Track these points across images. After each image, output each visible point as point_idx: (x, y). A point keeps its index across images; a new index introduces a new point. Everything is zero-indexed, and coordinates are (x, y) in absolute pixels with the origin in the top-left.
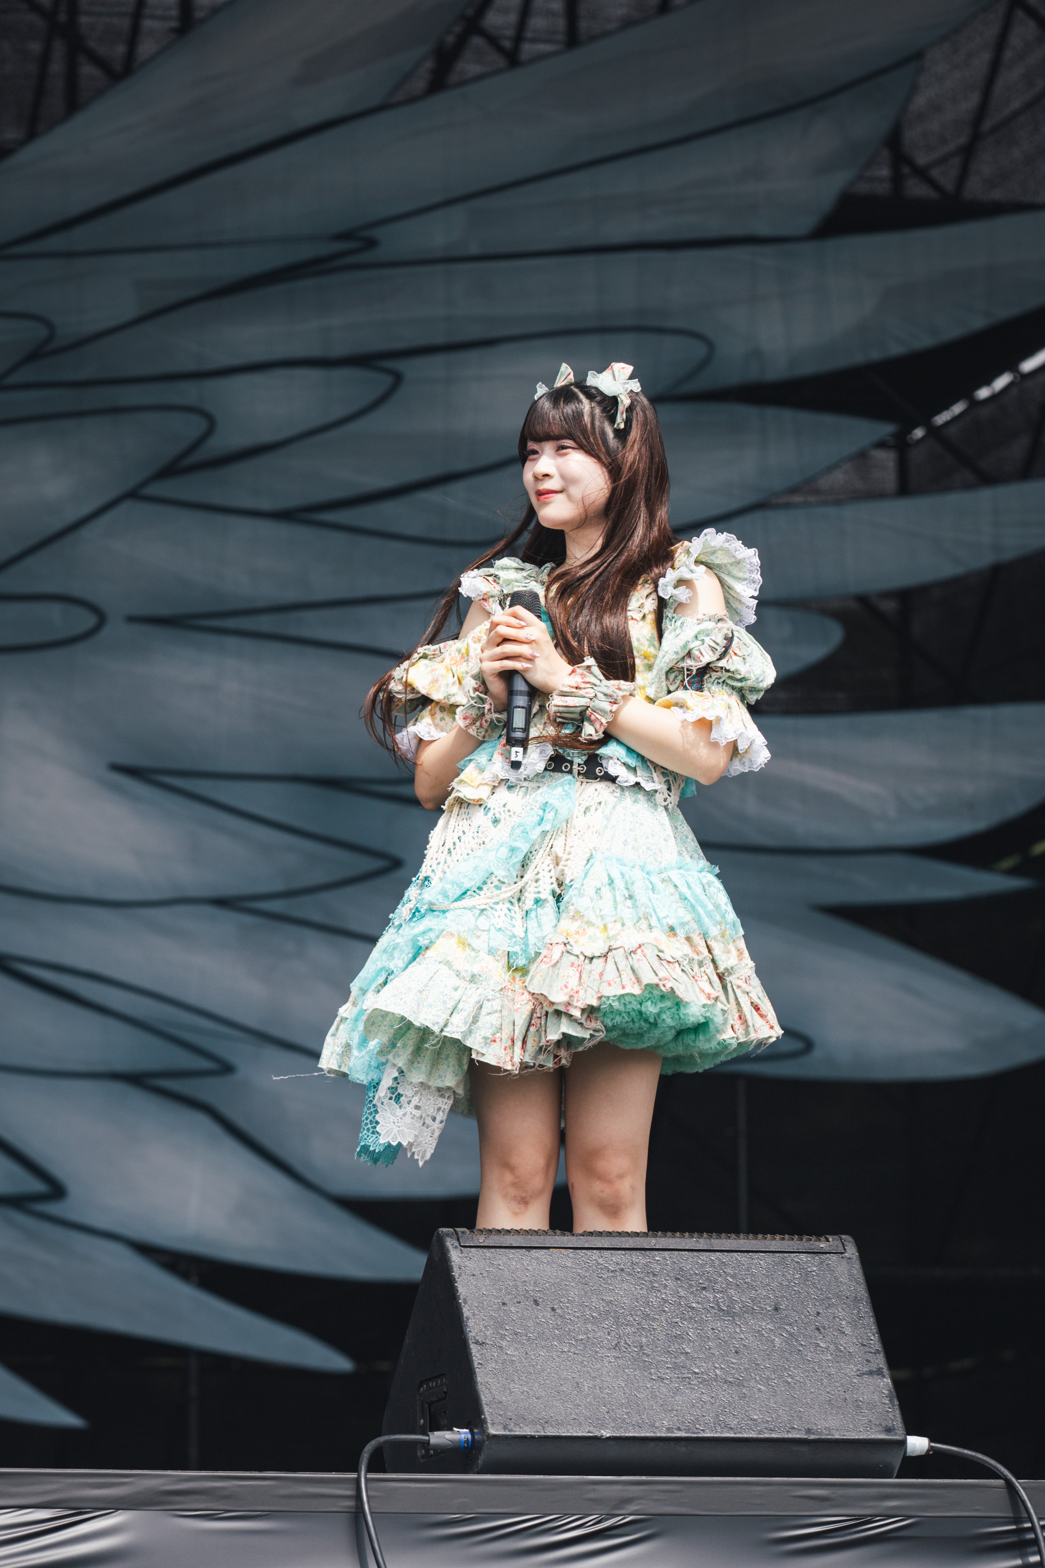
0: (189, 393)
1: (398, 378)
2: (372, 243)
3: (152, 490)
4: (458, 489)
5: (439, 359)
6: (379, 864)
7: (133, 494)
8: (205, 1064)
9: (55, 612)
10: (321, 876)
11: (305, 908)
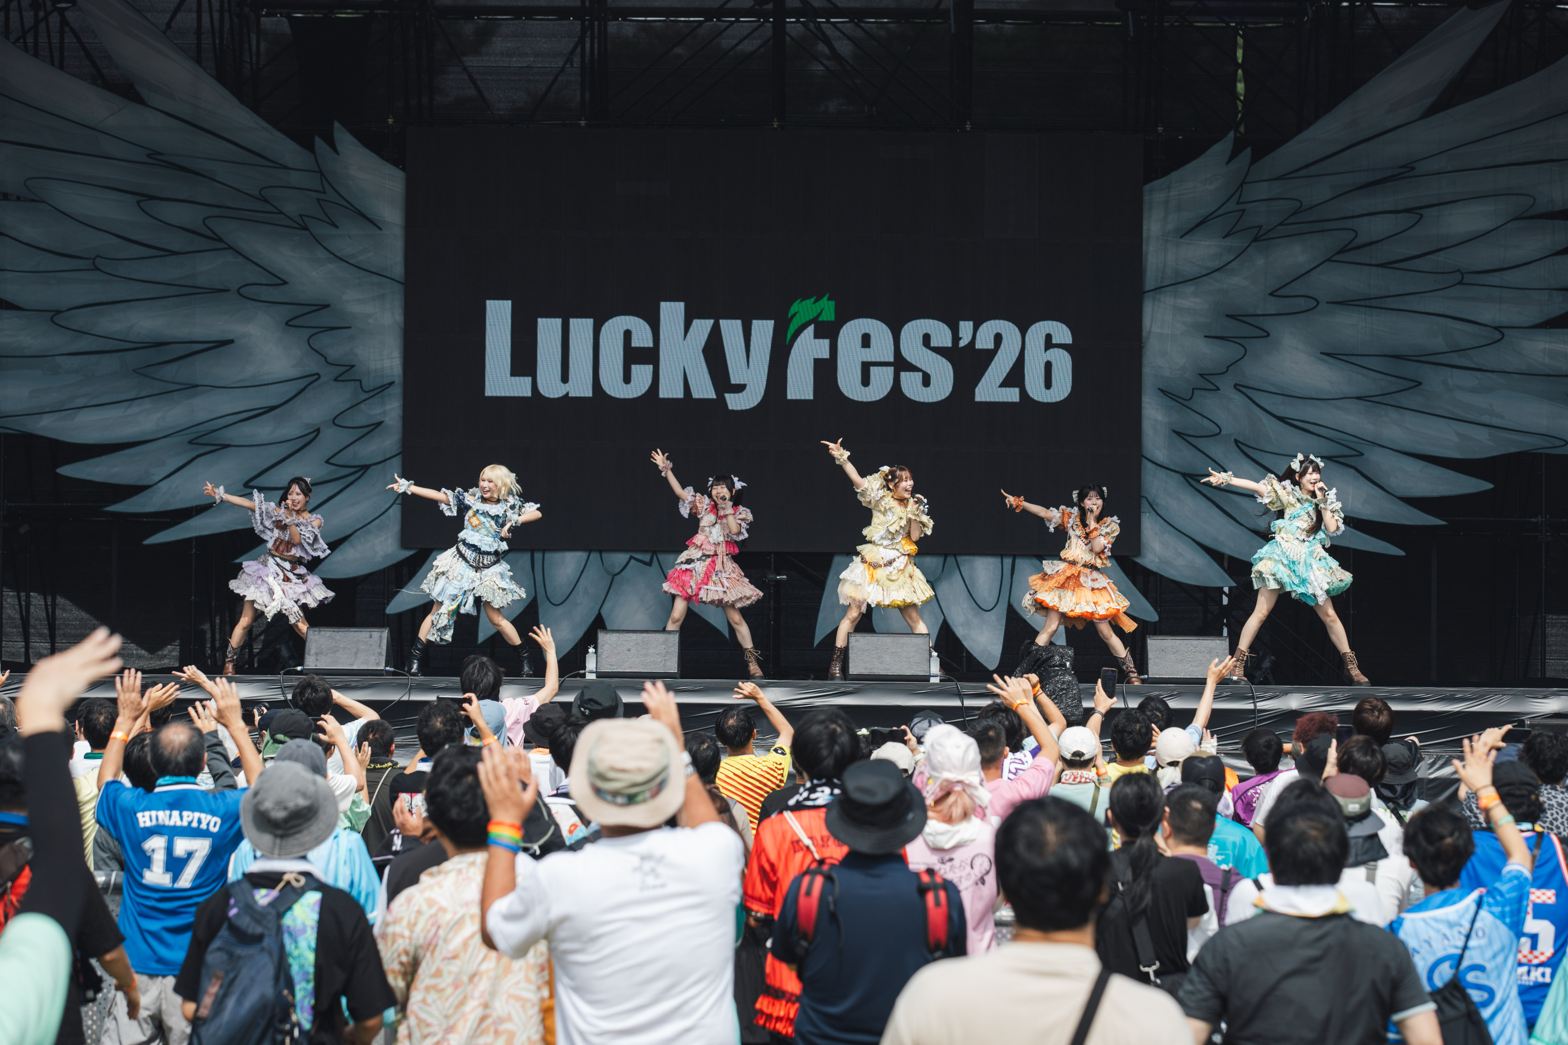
0: (1349, 223)
1: (1421, 216)
2: (1413, 169)
3: (1335, 258)
4: (1442, 253)
5: (1436, 208)
6: (1414, 384)
7: (1329, 260)
8: (1354, 453)
9: (1302, 301)
10: (1393, 389)
11: (1388, 399)
